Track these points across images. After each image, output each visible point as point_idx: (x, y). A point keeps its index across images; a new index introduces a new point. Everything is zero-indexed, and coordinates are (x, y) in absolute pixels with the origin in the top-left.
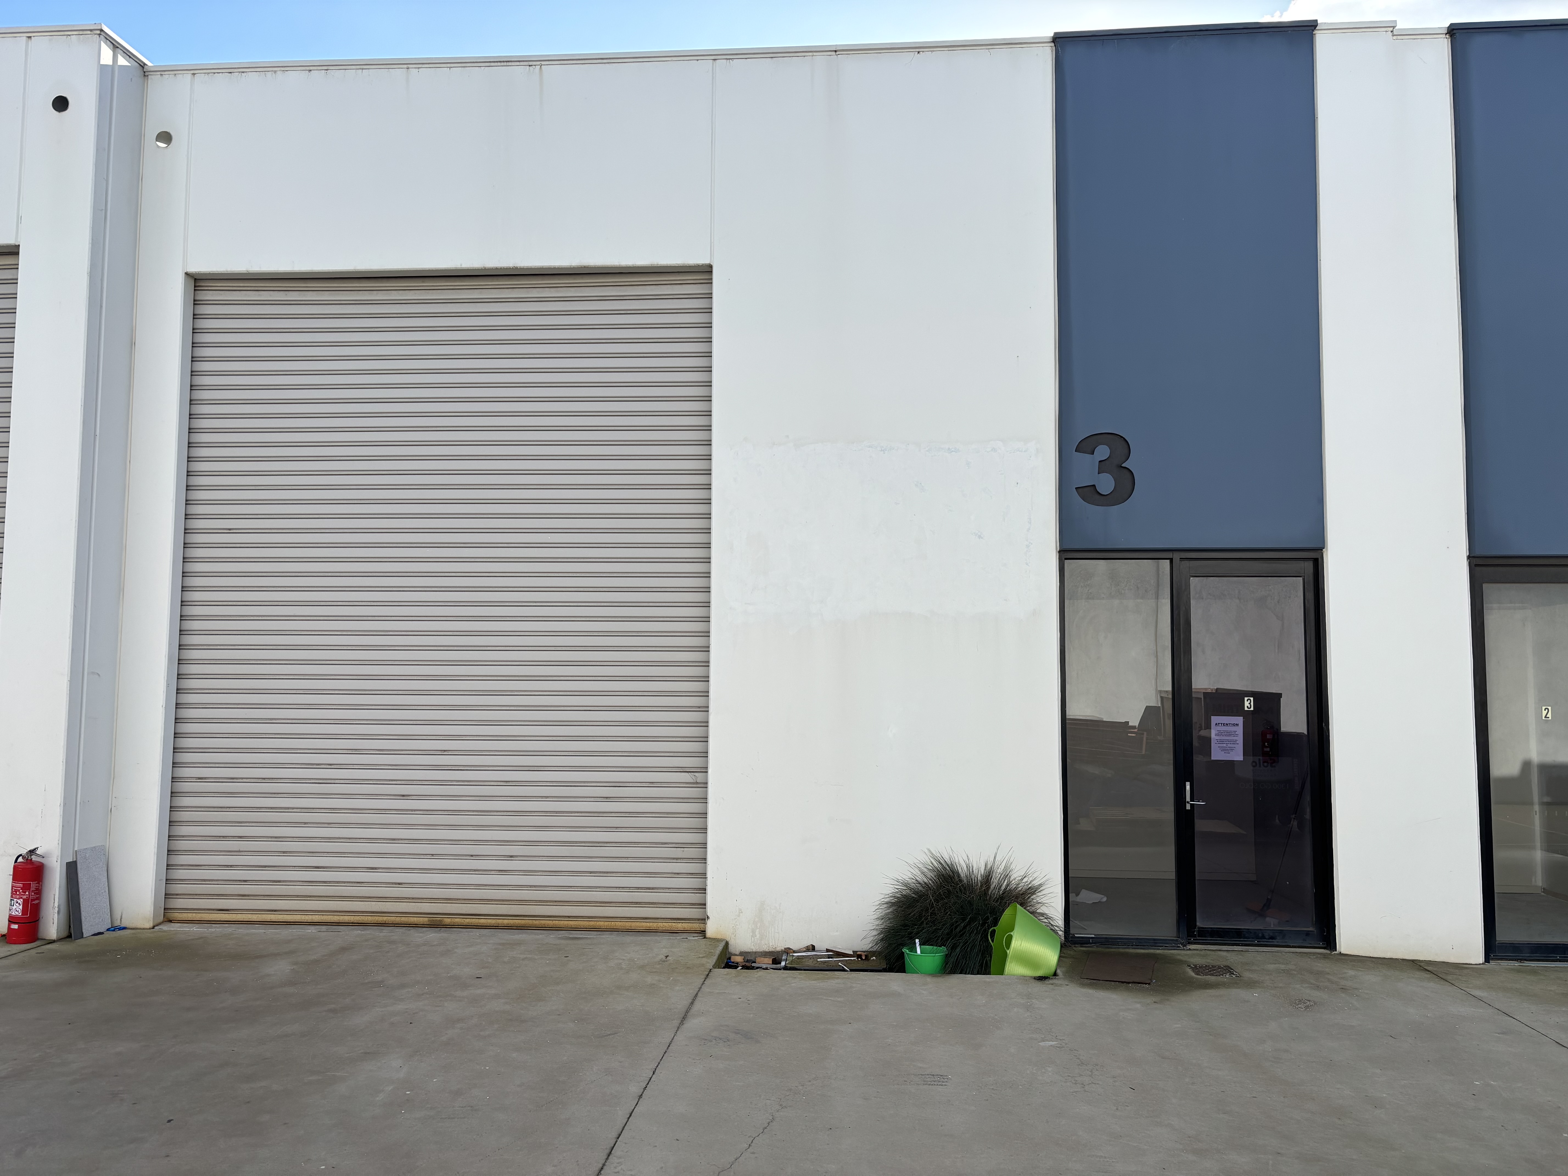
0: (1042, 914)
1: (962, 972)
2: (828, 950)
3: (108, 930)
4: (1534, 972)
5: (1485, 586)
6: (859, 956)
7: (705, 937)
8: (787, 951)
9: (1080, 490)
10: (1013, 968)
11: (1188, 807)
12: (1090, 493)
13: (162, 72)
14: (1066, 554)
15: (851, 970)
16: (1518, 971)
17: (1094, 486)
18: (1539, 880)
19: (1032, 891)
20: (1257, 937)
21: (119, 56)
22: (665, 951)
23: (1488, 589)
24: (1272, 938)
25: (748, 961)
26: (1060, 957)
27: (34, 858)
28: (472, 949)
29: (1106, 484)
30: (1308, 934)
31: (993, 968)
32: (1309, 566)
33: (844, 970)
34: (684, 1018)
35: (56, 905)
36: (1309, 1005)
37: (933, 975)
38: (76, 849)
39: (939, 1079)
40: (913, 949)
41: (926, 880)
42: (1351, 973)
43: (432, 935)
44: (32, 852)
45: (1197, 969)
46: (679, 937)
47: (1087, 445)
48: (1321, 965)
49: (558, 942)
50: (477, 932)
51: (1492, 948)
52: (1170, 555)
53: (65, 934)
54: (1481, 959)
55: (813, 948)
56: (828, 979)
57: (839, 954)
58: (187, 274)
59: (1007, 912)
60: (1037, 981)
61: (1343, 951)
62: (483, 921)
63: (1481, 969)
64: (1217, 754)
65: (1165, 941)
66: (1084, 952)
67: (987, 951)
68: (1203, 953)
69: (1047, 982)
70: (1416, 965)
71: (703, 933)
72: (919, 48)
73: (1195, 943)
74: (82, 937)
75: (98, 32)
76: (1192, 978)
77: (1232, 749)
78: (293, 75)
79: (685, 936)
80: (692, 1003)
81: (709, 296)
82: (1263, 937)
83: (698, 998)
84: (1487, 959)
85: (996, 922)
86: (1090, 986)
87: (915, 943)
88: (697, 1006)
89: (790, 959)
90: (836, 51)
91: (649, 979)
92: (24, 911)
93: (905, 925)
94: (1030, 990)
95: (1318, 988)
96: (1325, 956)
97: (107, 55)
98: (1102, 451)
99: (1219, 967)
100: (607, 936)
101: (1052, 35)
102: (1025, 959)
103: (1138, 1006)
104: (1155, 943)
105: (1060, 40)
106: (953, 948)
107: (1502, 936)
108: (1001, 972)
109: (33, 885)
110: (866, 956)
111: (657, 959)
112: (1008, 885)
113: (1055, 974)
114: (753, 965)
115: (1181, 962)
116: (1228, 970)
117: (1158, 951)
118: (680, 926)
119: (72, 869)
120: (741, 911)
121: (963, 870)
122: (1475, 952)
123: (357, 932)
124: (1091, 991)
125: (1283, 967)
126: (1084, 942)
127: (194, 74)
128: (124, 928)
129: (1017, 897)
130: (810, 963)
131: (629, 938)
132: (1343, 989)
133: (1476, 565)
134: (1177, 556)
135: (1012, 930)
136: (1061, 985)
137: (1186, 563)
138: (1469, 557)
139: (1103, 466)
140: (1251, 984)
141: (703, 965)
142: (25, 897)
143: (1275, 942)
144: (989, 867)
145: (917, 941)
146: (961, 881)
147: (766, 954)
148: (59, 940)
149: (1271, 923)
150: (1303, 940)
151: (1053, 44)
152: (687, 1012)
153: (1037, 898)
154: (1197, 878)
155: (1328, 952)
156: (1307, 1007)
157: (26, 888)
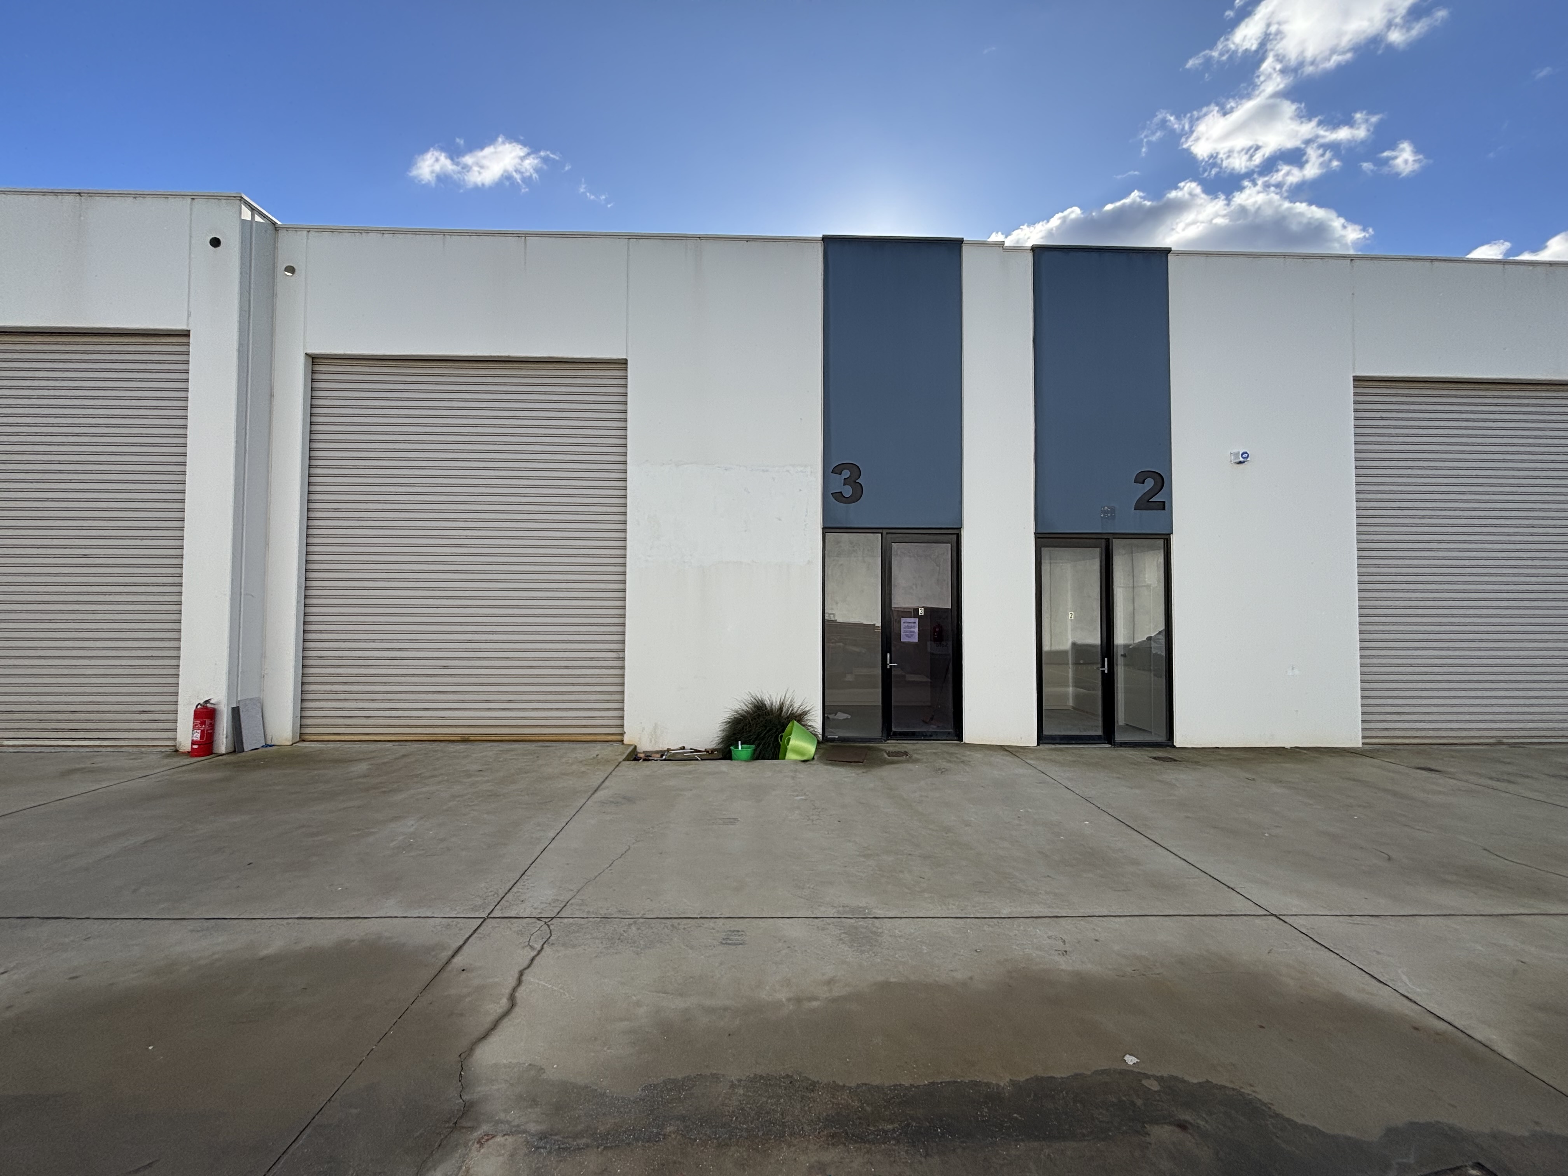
0: (810, 726)
1: (763, 758)
2: (691, 749)
3: (263, 747)
4: (1061, 750)
5: (1042, 549)
6: (708, 752)
7: (623, 744)
8: (669, 750)
9: (834, 495)
10: (790, 756)
11: (888, 667)
12: (839, 496)
13: (287, 229)
14: (826, 530)
15: (702, 760)
16: (1052, 749)
17: (841, 492)
18: (1071, 703)
19: (805, 713)
20: (923, 736)
21: (256, 215)
22: (597, 752)
23: (1044, 550)
24: (931, 736)
25: (648, 756)
26: (816, 748)
27: (208, 705)
28: (482, 754)
29: (848, 491)
30: (949, 733)
31: (780, 756)
32: (955, 537)
33: (697, 760)
34: (596, 791)
35: (225, 732)
36: (942, 771)
37: (746, 761)
38: (239, 699)
39: (733, 821)
40: (737, 747)
41: (747, 709)
42: (968, 753)
43: (461, 747)
44: (207, 702)
45: (889, 754)
46: (608, 744)
47: (838, 470)
48: (952, 750)
49: (536, 748)
50: (489, 744)
51: (1041, 738)
52: (881, 531)
53: (232, 750)
54: (1035, 744)
55: (684, 748)
56: (686, 765)
57: (697, 751)
58: (306, 354)
59: (790, 725)
60: (803, 763)
61: (966, 742)
62: (493, 738)
63: (1035, 749)
64: (904, 639)
65: (876, 739)
66: (832, 746)
67: (778, 746)
68: (894, 745)
69: (809, 762)
70: (1003, 748)
71: (622, 741)
72: (748, 239)
73: (891, 740)
74: (243, 751)
75: (240, 198)
76: (885, 758)
77: (912, 636)
78: (372, 236)
79: (611, 743)
80: (603, 782)
81: (626, 378)
82: (926, 736)
83: (608, 779)
84: (1038, 744)
85: (783, 731)
86: (831, 765)
87: (738, 744)
88: (607, 783)
89: (669, 754)
90: (700, 238)
91: (583, 769)
92: (202, 737)
93: (734, 734)
94: (797, 768)
95: (950, 761)
96: (957, 745)
97: (246, 214)
98: (846, 474)
99: (902, 752)
100: (566, 745)
101: (822, 236)
102: (797, 751)
103: (853, 775)
104: (870, 740)
105: (826, 239)
106: (758, 746)
107: (1046, 732)
108: (784, 758)
109: (208, 722)
110: (712, 751)
111: (591, 757)
112: (792, 710)
113: (813, 758)
114: (650, 758)
115: (882, 750)
116: (906, 753)
117: (871, 745)
118: (610, 738)
119: (236, 712)
120: (644, 729)
121: (767, 703)
122: (1033, 742)
123: (417, 745)
124: (830, 767)
125: (934, 751)
126: (833, 740)
127: (309, 231)
128: (273, 745)
129: (796, 717)
130: (679, 757)
131: (579, 745)
132: (963, 762)
133: (1039, 538)
134: (885, 532)
135: (790, 735)
136: (815, 764)
137: (890, 536)
138: (1035, 533)
139: (846, 482)
140: (916, 761)
141: (617, 759)
142: (202, 729)
143: (932, 738)
144: (782, 701)
145: (740, 742)
146: (766, 709)
147: (657, 752)
148: (227, 754)
149: (932, 728)
150: (947, 736)
151: (822, 242)
152: (599, 787)
153: (808, 717)
154: (893, 704)
155: (958, 742)
156: (942, 772)
157: (203, 723)
